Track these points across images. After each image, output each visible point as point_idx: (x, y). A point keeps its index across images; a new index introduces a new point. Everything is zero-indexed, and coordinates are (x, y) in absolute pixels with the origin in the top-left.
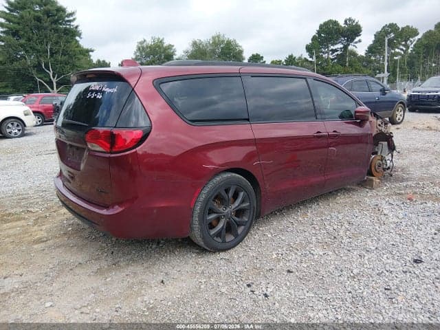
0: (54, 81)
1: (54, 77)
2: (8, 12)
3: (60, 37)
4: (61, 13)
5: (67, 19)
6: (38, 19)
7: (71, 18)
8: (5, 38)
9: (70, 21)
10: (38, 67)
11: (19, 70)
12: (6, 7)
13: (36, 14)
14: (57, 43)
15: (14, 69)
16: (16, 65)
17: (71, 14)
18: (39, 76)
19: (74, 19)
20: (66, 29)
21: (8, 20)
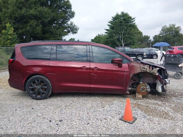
0: (123, 44)
1: (123, 43)
2: (112, 21)
3: (128, 28)
4: (129, 19)
5: (132, 21)
6: (121, 22)
7: (133, 20)
8: (109, 30)
9: (133, 21)
10: (118, 40)
11: (112, 41)
12: (112, 19)
13: (121, 20)
14: (126, 30)
15: (111, 41)
16: (111, 39)
17: (134, 19)
18: (118, 43)
19: (134, 21)
20: (130, 25)
21: (111, 24)
